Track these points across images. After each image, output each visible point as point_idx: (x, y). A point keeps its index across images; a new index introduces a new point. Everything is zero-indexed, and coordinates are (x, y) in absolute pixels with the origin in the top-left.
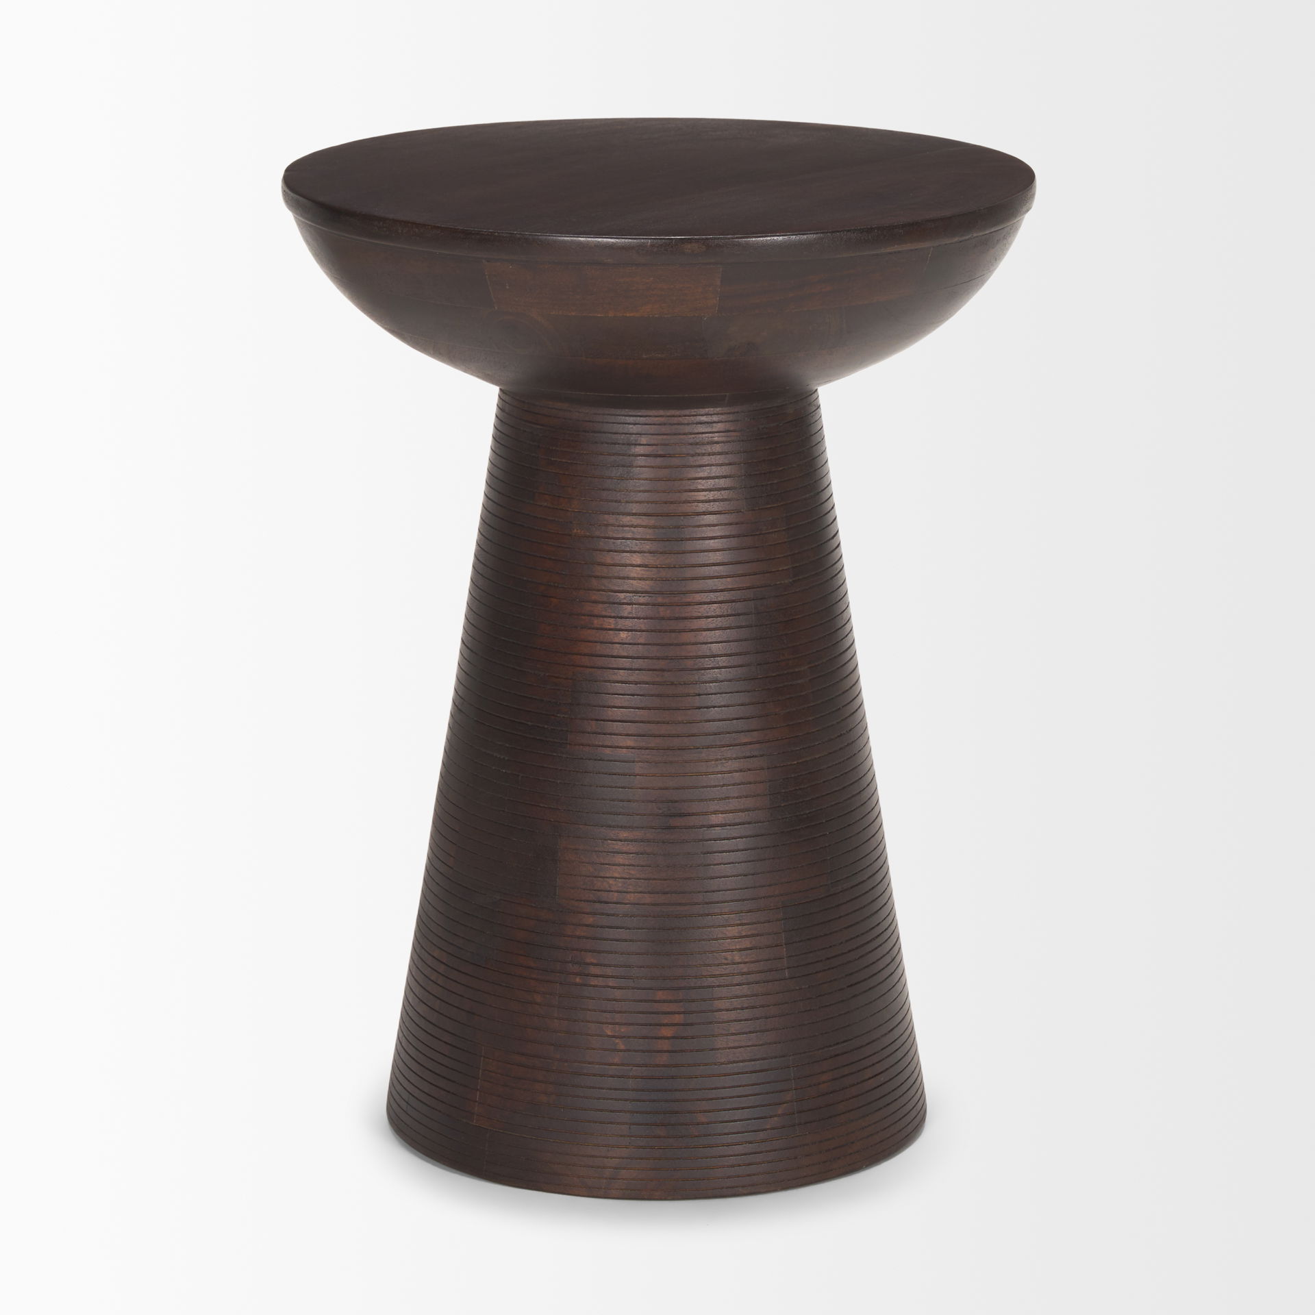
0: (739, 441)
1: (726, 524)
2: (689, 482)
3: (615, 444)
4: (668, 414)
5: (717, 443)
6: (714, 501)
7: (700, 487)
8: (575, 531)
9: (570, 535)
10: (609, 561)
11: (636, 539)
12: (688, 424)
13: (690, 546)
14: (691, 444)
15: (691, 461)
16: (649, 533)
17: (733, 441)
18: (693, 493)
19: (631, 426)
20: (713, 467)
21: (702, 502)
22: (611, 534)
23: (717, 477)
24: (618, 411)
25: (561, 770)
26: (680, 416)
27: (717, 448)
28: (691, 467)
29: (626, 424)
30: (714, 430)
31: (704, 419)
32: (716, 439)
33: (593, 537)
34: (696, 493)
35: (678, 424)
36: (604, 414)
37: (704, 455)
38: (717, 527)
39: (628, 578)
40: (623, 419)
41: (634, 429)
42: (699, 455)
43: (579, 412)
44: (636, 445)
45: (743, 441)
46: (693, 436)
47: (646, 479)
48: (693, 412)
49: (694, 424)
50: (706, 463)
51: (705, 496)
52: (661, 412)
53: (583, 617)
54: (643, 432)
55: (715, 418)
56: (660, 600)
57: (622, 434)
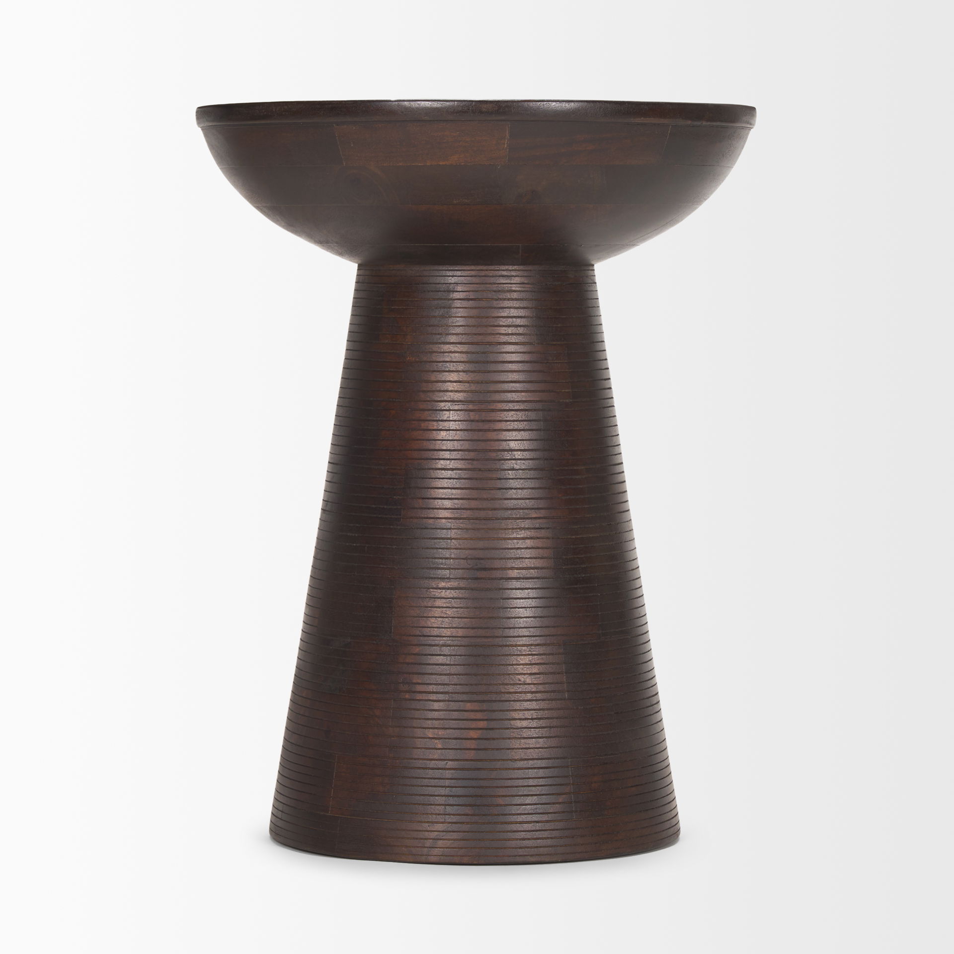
0: (531, 291)
1: (522, 353)
2: (493, 319)
3: (438, 291)
4: (478, 269)
5: (515, 291)
6: (512, 334)
7: (501, 323)
8: (408, 358)
9: (404, 362)
10: (433, 379)
11: (454, 362)
12: (493, 276)
13: (493, 367)
14: (495, 291)
15: (495, 304)
16: (463, 357)
17: (527, 291)
18: (496, 328)
19: (450, 278)
20: (511, 310)
21: (503, 334)
22: (434, 359)
23: (515, 317)
24: (441, 268)
25: (396, 538)
26: (487, 270)
27: (515, 295)
28: (495, 308)
30: (512, 282)
31: (505, 273)
32: (514, 288)
33: (421, 362)
34: (498, 328)
35: (485, 276)
36: (430, 270)
37: (505, 299)
38: (514, 355)
39: (447, 391)
40: (444, 273)
41: (453, 280)
42: (501, 299)
43: (412, 270)
44: (454, 291)
45: (534, 291)
46: (496, 285)
47: (461, 317)
48: (497, 267)
49: (497, 276)
50: (507, 306)
51: (505, 330)
52: (473, 267)
53: (414, 422)
54: (459, 282)
55: (513, 273)
56: (471, 407)
57: (444, 284)
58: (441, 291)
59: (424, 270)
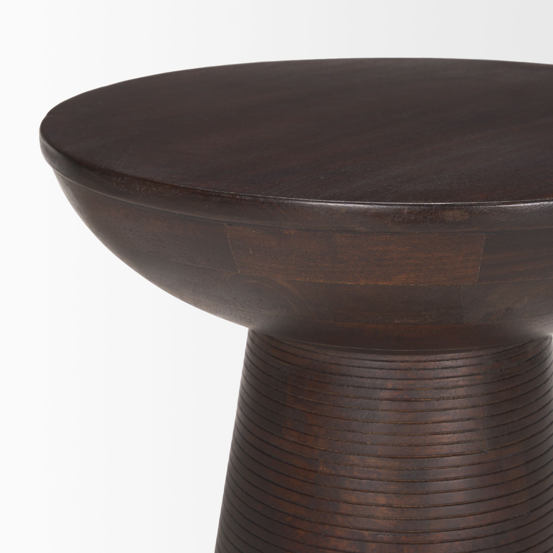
0: (483, 384)
1: (469, 465)
2: (434, 425)
3: (361, 387)
5: (462, 386)
6: (458, 442)
7: (444, 430)
8: (321, 468)
9: (316, 472)
10: (354, 499)
11: (381, 480)
12: (433, 369)
13: (433, 487)
14: (436, 389)
15: (436, 404)
16: (394, 475)
17: (477, 385)
18: (438, 436)
19: (377, 371)
20: (457, 410)
21: (447, 444)
22: (356, 474)
23: (461, 420)
24: (365, 356)
26: (425, 362)
27: (462, 391)
28: (436, 410)
29: (372, 368)
30: (458, 374)
31: (448, 363)
32: (460, 383)
33: (338, 476)
34: (440, 436)
35: (424, 369)
36: (350, 358)
37: (448, 398)
39: (373, 517)
41: (381, 373)
42: (443, 399)
43: (326, 355)
44: (381, 389)
45: (486, 383)
46: (438, 380)
47: (390, 423)
48: (439, 357)
49: (439, 369)
50: (451, 407)
51: (449, 438)
54: (389, 377)
55: (460, 362)
56: (403, 538)
57: (369, 378)
58: (365, 388)
59: (342, 357)
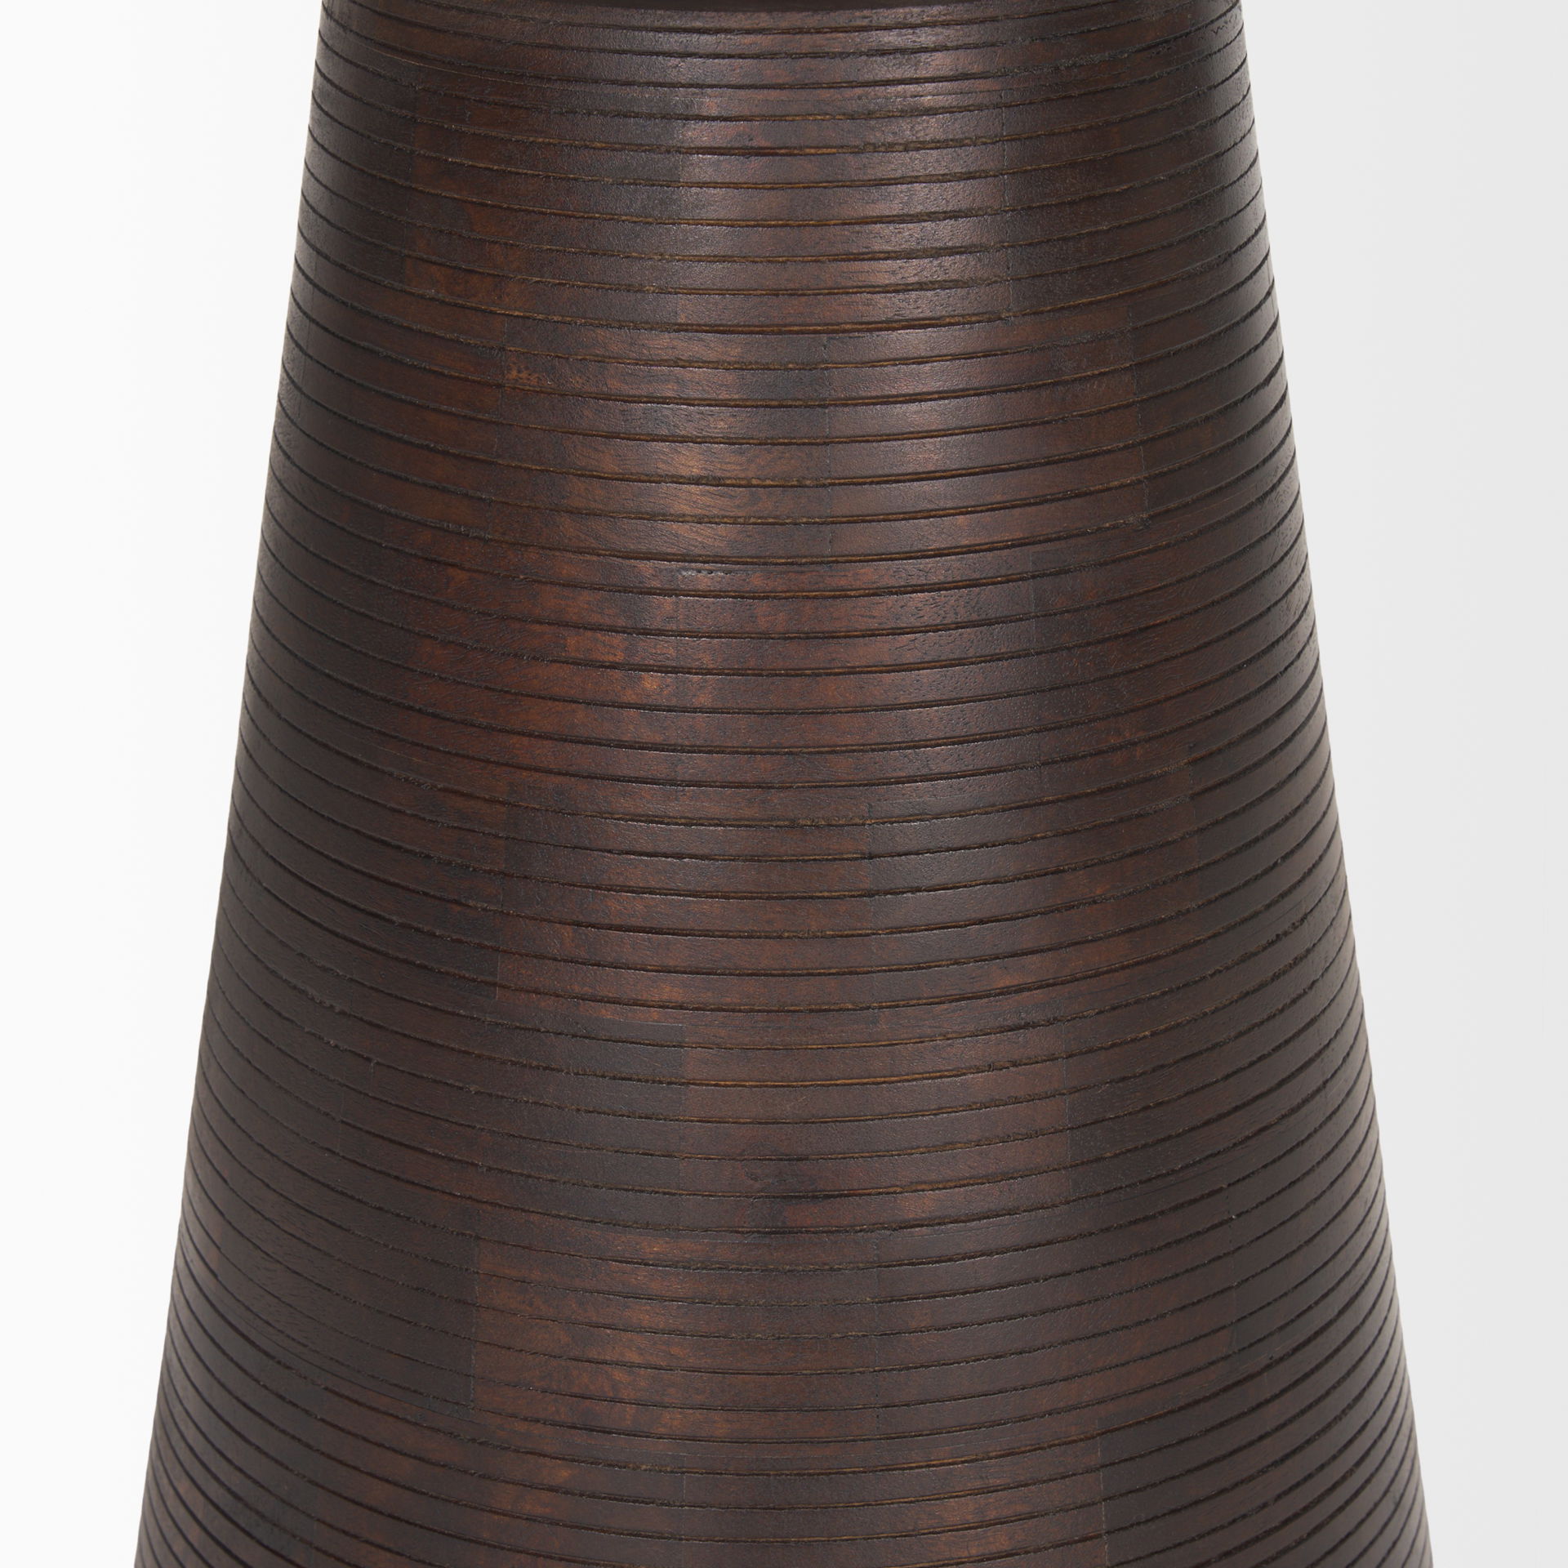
0: (997, 106)
1: (955, 357)
2: (847, 231)
3: (626, 115)
4: (784, 25)
5: (931, 112)
6: (921, 286)
7: (878, 246)
8: (514, 373)
9: (499, 386)
10: (610, 465)
11: (689, 402)
12: (843, 55)
13: (846, 421)
14: (852, 117)
15: (853, 166)
16: (724, 384)
17: (980, 108)
18: (857, 265)
19: (674, 61)
20: (918, 187)
21: (886, 290)
22: (615, 385)
23: (931, 216)
24: (637, 17)
25: (479, 1056)
26: (818, 31)
27: (931, 128)
28: (852, 184)
29: (658, 54)
30: (922, 73)
31: (891, 38)
32: (927, 100)
33: (563, 395)
34: (866, 265)
35: (815, 55)
36: (593, 26)
37: (890, 147)
38: (927, 367)
39: (666, 517)
40: (649, 40)
41: (686, 70)
42: (875, 148)
43: (524, 20)
44: (688, 118)
45: (1008, 106)
46: (859, 91)
47: (718, 223)
48: (859, 17)
49: (861, 54)
50: (899, 174)
51: (894, 273)
52: (764, 19)
53: (537, 628)
54: (709, 81)
55: (926, 37)
56: (757, 580)
57: (648, 84)
58: (637, 115)
59: (569, 24)
